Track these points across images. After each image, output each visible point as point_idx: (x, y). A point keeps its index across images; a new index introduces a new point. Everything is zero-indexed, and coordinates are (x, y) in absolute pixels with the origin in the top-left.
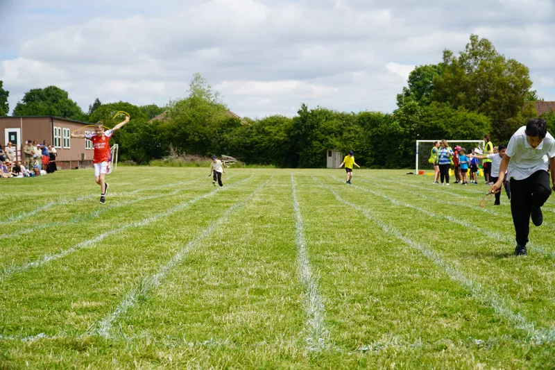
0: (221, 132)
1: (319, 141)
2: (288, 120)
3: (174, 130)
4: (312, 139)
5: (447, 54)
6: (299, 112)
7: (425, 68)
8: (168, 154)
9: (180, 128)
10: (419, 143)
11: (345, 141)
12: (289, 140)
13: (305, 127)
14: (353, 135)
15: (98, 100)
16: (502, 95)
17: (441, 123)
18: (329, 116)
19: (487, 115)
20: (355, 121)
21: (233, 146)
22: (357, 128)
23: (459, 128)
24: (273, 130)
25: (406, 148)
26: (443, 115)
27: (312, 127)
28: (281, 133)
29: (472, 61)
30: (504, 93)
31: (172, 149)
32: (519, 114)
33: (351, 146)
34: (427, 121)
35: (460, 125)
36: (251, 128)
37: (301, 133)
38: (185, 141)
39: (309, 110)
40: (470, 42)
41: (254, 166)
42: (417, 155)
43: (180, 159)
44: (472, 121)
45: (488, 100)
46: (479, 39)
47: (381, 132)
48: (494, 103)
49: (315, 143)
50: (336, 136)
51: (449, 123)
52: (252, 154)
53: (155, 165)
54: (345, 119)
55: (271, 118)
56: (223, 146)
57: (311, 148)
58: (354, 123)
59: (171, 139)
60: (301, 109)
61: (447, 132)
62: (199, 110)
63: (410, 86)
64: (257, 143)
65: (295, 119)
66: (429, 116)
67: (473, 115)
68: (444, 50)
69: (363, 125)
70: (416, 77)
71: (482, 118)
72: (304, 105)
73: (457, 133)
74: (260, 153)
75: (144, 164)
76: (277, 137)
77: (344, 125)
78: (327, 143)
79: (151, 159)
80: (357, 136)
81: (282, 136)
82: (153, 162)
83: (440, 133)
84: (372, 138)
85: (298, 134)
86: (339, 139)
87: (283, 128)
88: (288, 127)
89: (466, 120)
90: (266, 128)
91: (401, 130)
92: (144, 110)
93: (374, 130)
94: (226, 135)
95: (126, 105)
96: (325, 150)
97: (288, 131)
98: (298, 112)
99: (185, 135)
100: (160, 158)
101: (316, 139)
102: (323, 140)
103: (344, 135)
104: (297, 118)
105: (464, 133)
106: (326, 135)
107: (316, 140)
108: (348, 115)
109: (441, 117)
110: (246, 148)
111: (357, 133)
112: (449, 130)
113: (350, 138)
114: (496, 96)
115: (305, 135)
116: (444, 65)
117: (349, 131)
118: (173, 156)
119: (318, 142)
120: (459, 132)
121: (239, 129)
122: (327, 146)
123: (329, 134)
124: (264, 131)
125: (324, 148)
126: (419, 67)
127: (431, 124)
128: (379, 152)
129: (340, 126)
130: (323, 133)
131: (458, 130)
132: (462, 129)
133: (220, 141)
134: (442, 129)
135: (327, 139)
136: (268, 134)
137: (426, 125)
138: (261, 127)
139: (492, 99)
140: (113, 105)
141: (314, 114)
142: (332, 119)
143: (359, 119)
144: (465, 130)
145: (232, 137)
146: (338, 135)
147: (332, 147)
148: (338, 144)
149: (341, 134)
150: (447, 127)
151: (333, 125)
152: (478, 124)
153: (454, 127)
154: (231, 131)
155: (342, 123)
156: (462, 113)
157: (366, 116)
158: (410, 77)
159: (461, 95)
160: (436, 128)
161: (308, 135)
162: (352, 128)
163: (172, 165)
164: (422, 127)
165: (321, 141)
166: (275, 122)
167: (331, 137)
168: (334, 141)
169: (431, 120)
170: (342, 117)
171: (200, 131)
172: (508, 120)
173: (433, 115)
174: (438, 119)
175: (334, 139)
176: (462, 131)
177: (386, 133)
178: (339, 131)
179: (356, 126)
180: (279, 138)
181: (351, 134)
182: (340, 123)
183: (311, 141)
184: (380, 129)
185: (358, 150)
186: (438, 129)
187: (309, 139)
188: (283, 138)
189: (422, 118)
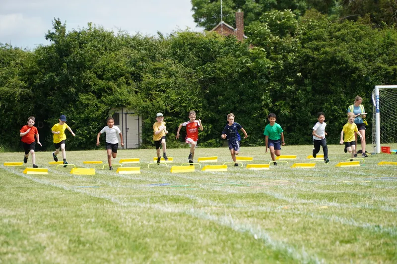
1: (94, 92)
4: (79, 91)
6: (50, 36)
12: (32, 95)
13: (68, 64)
14: (164, 80)
17: (343, 52)
18: (110, 43)
20: (165, 51)
22: (170, 65)
23: (380, 59)
25: (273, 102)
26: (344, 36)
27: (81, 66)
28: (14, 80)
33: (162, 103)
34: (317, 49)
35: (380, 54)
37: (57, 79)
47: (223, 72)
50: (128, 84)
51: (360, 50)
54: (144, 48)
57: (77, 108)
58: (164, 56)
60: (54, 31)
61: (357, 69)
65: (41, 50)
66: (319, 38)
69: (181, 59)
72: (58, 23)
73: (375, 71)
76: (4, 89)
77: (142, 60)
78: (111, 97)
80: (172, 80)
81: (16, 86)
83: (341, 70)
84: (204, 84)
85: (52, 80)
87: (17, 71)
88: (28, 67)
91: (269, 64)
93: (209, 67)
96: (106, 113)
97: (29, 76)
98: (47, 37)
101: (86, 88)
102: (103, 90)
104: (44, 48)
105: (390, 69)
106: (108, 80)
107: (87, 92)
109: (343, 39)
111: (170, 75)
112: (360, 65)
113: (158, 86)
115: (66, 82)
117: (155, 72)
119: (91, 96)
120: (380, 68)
122: (111, 104)
123: (115, 78)
125: (104, 108)
127: (325, 53)
129: (134, 63)
130: (100, 77)
131: (378, 64)
132: (384, 61)
134: (346, 62)
135: (110, 88)
137: (316, 55)
141: (79, 39)
142: (117, 48)
143: (174, 47)
146: (131, 81)
147: (121, 105)
148: (132, 98)
149: (137, 78)
150: (355, 59)
151: (122, 60)
153: (370, 58)
155: (137, 56)
160: (333, 61)
161: (70, 83)
162: (159, 65)
164: (307, 58)
165: (98, 94)
167: (119, 86)
168: (124, 92)
169: (323, 46)
170: (136, 44)
173: (326, 36)
174: (338, 45)
175: (125, 89)
176: (385, 66)
177: (231, 75)
178: (132, 74)
179: (169, 61)
180: (11, 91)
181: (160, 77)
182: (135, 54)
183: (77, 94)
184: (219, 65)
185: (177, 109)
186: (338, 63)
187: (73, 90)
188: (19, 91)
189: (303, 42)
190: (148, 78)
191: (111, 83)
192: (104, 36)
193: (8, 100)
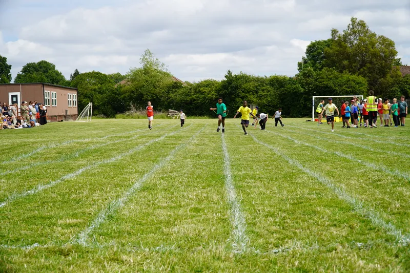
0: (168, 93)
1: (241, 98)
2: (217, 83)
3: (133, 92)
4: (236, 97)
5: (334, 32)
7: (319, 43)
8: (129, 110)
9: (137, 90)
10: (315, 98)
11: (260, 97)
13: (231, 87)
14: (266, 93)
15: (77, 70)
16: (376, 63)
17: (331, 84)
18: (248, 79)
19: (364, 77)
20: (267, 82)
21: (177, 103)
22: (269, 88)
23: (344, 86)
24: (207, 90)
25: (305, 102)
26: (332, 77)
27: (236, 88)
28: (213, 93)
29: (352, 37)
30: (377, 61)
31: (132, 106)
32: (388, 76)
33: (264, 101)
34: (321, 82)
35: (345, 84)
36: (190, 89)
37: (228, 92)
38: (141, 100)
39: (233, 75)
40: (351, 23)
41: (193, 117)
42: (313, 107)
43: (138, 113)
44: (354, 81)
45: (365, 66)
46: (357, 21)
47: (287, 91)
48: (369, 68)
49: (237, 99)
50: (253, 94)
51: (337, 83)
52: (191, 108)
53: (120, 118)
54: (260, 82)
55: (205, 81)
56: (169, 103)
57: (235, 103)
58: (267, 85)
59: (131, 98)
60: (227, 74)
61: (335, 90)
62: (151, 77)
63: (308, 56)
64: (195, 100)
66: (323, 78)
67: (354, 77)
68: (332, 29)
69: (273, 85)
70: (311, 49)
71: (361, 79)
72: (229, 71)
73: (342, 90)
74: (197, 108)
75: (111, 117)
76: (209, 96)
77: (259, 86)
79: (116, 113)
80: (269, 93)
81: (213, 95)
82: (118, 115)
83: (330, 90)
84: (280, 95)
85: (226, 93)
86: (255, 96)
87: (214, 89)
88: (218, 88)
89: (349, 81)
90: (202, 89)
91: (302, 90)
92: (111, 77)
93: (282, 89)
94: (171, 95)
95: (98, 73)
97: (218, 91)
98: (225, 77)
99: (141, 95)
100: (124, 112)
101: (238, 96)
102: (244, 97)
103: (259, 93)
104: (224, 81)
105: (348, 90)
106: (246, 93)
108: (262, 78)
109: (331, 79)
110: (187, 104)
111: (269, 91)
112: (337, 88)
113: (264, 95)
114: (371, 63)
115: (231, 94)
116: (332, 40)
117: (263, 90)
118: (133, 111)
121: (182, 90)
123: (248, 92)
124: (199, 91)
126: (314, 42)
127: (324, 84)
128: (285, 105)
129: (256, 87)
130: (243, 92)
131: (343, 88)
132: (346, 87)
133: (167, 99)
134: (332, 88)
135: (246, 96)
136: (202, 93)
137: (320, 84)
138: (198, 88)
139: (368, 65)
140: (88, 74)
141: (237, 78)
142: (250, 81)
143: (270, 81)
144: (349, 88)
145: (175, 96)
146: (255, 93)
147: (251, 102)
148: (254, 100)
149: (257, 92)
150: (335, 86)
151: (251, 85)
152: (358, 83)
153: (341, 86)
154: (176, 91)
156: (346, 76)
157: (275, 79)
158: (307, 50)
159: (345, 62)
160: (327, 87)
161: (233, 94)
162: (264, 88)
163: (132, 118)
164: (317, 86)
166: (208, 84)
167: (250, 95)
168: (252, 98)
169: (323, 81)
170: (257, 80)
171: (152, 92)
172: (380, 80)
173: (325, 77)
174: (328, 81)
175: (252, 96)
176: (347, 89)
177: (290, 92)
178: (255, 91)
179: (268, 86)
180: (212, 96)
181: (264, 92)
182: (256, 84)
183: (235, 98)
184: (286, 88)
185: (270, 104)
186: (329, 88)
187: (233, 96)
188: (214, 97)
189: (316, 80)
190: (260, 93)
191: (247, 95)
192: (246, 77)
193: (210, 100)
